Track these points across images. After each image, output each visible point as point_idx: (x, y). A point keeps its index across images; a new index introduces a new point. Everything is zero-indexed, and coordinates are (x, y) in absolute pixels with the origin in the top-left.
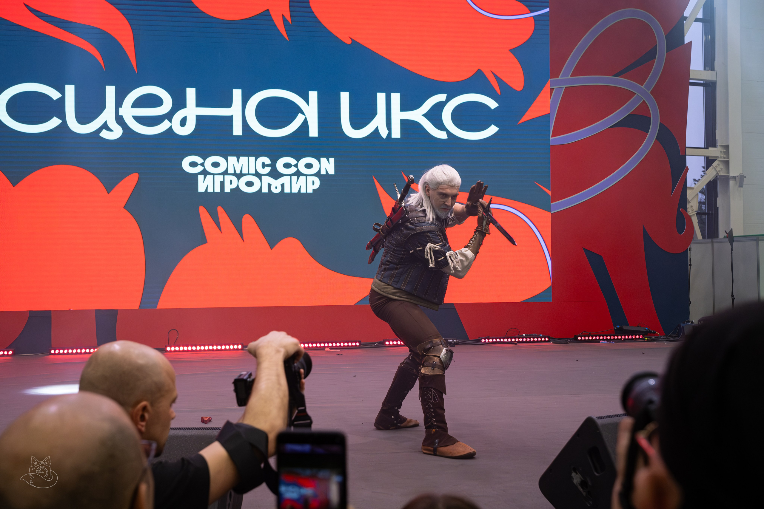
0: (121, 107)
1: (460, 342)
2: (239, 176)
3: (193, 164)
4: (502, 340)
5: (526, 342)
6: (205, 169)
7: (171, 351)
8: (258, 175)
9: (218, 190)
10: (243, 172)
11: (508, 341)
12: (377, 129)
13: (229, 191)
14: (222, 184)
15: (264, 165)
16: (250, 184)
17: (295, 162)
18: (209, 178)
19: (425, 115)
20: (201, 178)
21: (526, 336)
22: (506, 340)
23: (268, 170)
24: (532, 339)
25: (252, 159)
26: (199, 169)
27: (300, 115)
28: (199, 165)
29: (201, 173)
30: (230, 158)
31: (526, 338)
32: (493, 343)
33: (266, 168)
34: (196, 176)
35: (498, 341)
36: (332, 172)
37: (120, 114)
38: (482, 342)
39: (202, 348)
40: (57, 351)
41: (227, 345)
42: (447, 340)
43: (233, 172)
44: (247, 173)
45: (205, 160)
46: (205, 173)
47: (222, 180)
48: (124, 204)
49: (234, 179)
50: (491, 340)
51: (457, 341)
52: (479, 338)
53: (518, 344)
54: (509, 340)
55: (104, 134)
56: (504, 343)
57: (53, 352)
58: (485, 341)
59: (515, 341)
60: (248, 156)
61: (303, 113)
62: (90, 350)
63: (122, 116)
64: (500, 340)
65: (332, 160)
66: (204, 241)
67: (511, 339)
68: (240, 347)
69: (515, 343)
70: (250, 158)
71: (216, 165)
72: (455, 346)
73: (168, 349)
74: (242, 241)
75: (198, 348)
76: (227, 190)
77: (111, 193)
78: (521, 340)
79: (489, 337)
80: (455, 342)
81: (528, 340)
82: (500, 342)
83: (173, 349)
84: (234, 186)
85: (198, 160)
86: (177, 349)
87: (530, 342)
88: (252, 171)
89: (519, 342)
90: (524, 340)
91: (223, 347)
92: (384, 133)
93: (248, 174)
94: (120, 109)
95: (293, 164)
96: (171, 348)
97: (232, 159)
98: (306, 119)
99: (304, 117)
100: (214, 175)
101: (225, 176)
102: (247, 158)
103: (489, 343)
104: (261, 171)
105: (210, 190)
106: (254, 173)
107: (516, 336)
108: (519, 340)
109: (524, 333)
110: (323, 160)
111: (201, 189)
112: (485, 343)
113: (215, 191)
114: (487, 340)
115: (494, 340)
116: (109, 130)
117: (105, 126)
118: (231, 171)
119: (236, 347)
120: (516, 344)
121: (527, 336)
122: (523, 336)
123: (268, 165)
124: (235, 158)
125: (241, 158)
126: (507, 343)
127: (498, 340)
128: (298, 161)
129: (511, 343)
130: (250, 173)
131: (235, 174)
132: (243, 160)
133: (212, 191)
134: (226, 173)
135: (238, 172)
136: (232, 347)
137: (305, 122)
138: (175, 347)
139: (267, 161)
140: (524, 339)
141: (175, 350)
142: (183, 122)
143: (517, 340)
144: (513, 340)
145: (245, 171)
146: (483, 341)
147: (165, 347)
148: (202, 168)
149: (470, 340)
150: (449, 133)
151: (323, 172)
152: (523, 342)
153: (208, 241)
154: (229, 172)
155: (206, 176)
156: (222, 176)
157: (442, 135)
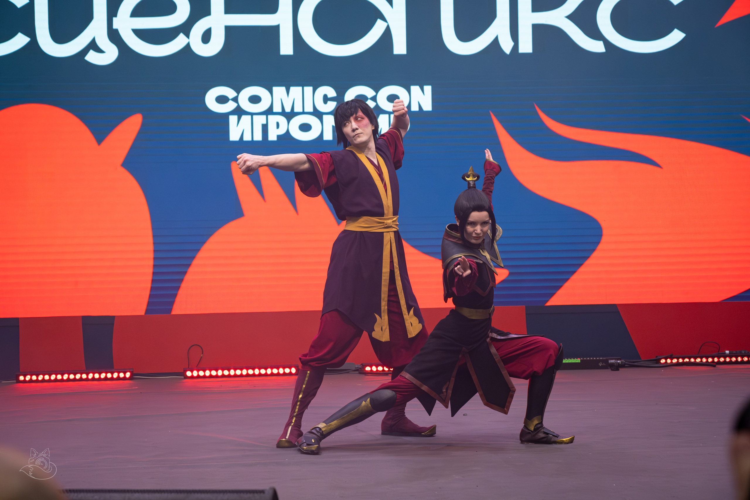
0: (116, 16)
1: (627, 364)
2: (290, 116)
3: (222, 100)
4: (692, 360)
5: (731, 362)
6: (238, 108)
7: (192, 377)
8: (318, 114)
9: (258, 137)
10: (296, 110)
11: (701, 361)
12: (496, 39)
13: (275, 138)
14: (265, 128)
15: (326, 99)
16: (306, 127)
17: (374, 94)
18: (246, 119)
19: (569, 17)
20: (233, 119)
21: (731, 355)
22: (698, 360)
23: (332, 106)
24: (739, 359)
25: (309, 90)
26: (231, 106)
27: (379, 22)
28: (230, 102)
29: (233, 113)
30: (275, 89)
31: (731, 358)
32: (678, 364)
33: (329, 102)
34: (225, 117)
35: (686, 362)
36: (428, 107)
37: (115, 27)
38: (661, 363)
39: (238, 372)
40: (28, 378)
41: (275, 368)
42: (606, 361)
43: (280, 110)
44: (301, 111)
45: (238, 92)
46: (239, 112)
47: (265, 123)
48: (121, 160)
49: (282, 120)
50: (675, 361)
51: (622, 362)
52: (657, 357)
53: (718, 366)
54: (704, 360)
55: (92, 57)
56: (695, 364)
57: (22, 378)
58: (666, 362)
59: (713, 361)
60: (303, 84)
61: (384, 19)
62: (75, 375)
63: (117, 31)
64: (690, 360)
65: (428, 89)
66: (238, 213)
67: (707, 358)
68: (293, 370)
69: (713, 364)
70: (305, 88)
71: (255, 99)
72: (618, 370)
73: (189, 374)
74: (295, 213)
75: (232, 372)
76: (272, 136)
77: (103, 144)
78: (722, 360)
79: (672, 355)
80: (619, 363)
81: (734, 359)
82: (689, 364)
83: (195, 373)
84: (282, 131)
85: (230, 93)
86: (201, 373)
87: (737, 362)
88: (309, 108)
89: (719, 363)
90: (728, 360)
91: (269, 371)
92: (507, 46)
93: (303, 113)
94: (114, 19)
95: (369, 97)
96: (192, 372)
97: (279, 91)
98: (388, 29)
99: (384, 25)
100: (252, 114)
101: (270, 117)
102: (301, 88)
103: (672, 365)
104: (322, 107)
105: (247, 138)
106: (311, 110)
107: (714, 354)
108: (719, 360)
109: (727, 350)
110: (415, 89)
111: (234, 136)
112: (666, 365)
113: (255, 139)
114: (669, 361)
115: (681, 360)
116: (99, 51)
117: (93, 46)
118: (277, 108)
119: (287, 370)
120: (714, 366)
121: (732, 353)
122: (725, 353)
123: (332, 99)
124: (283, 89)
125: (292, 89)
126: (701, 364)
127: (687, 360)
128: (377, 92)
129: (707, 364)
130: (306, 111)
131: (283, 113)
132: (296, 91)
133: (250, 139)
134: (269, 111)
135: (288, 109)
136: (281, 371)
137: (387, 33)
138: (198, 371)
139: (331, 92)
140: (727, 358)
141: (198, 375)
142: (206, 37)
143: (716, 360)
144: (710, 360)
145: (298, 109)
146: (663, 361)
147: (184, 371)
148: (236, 105)
149: (642, 360)
150: (607, 44)
151: (415, 108)
152: (725, 363)
153: (245, 213)
154: (275, 110)
155: (241, 117)
156: (265, 117)
157: (598, 47)
